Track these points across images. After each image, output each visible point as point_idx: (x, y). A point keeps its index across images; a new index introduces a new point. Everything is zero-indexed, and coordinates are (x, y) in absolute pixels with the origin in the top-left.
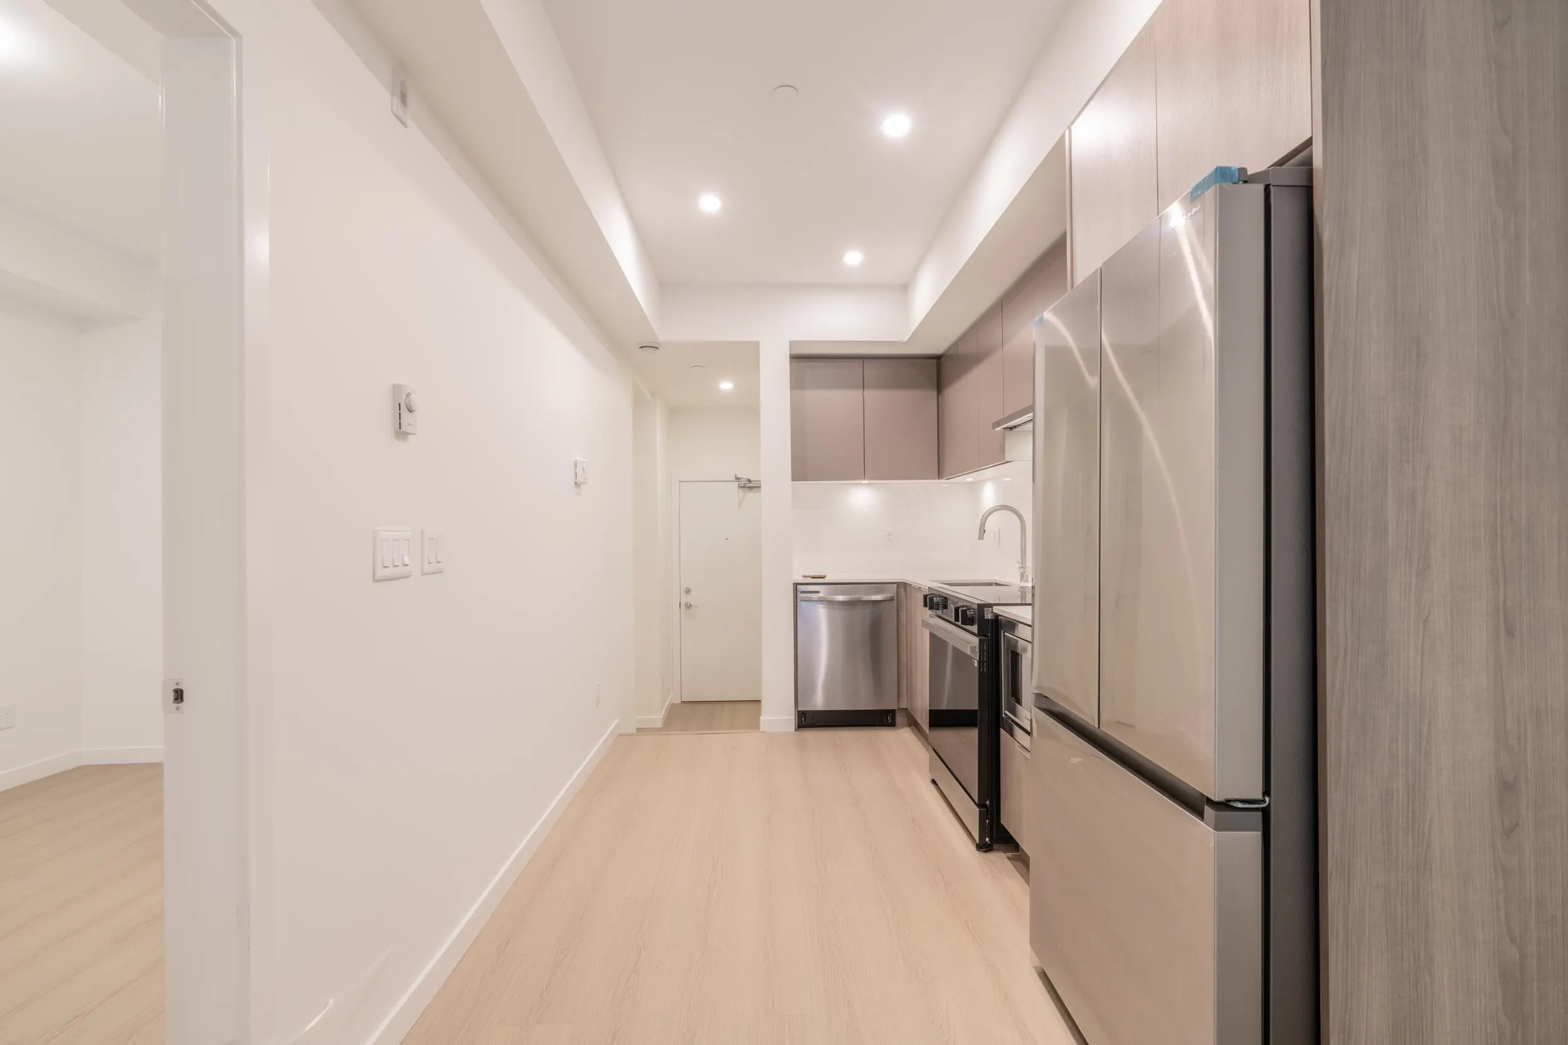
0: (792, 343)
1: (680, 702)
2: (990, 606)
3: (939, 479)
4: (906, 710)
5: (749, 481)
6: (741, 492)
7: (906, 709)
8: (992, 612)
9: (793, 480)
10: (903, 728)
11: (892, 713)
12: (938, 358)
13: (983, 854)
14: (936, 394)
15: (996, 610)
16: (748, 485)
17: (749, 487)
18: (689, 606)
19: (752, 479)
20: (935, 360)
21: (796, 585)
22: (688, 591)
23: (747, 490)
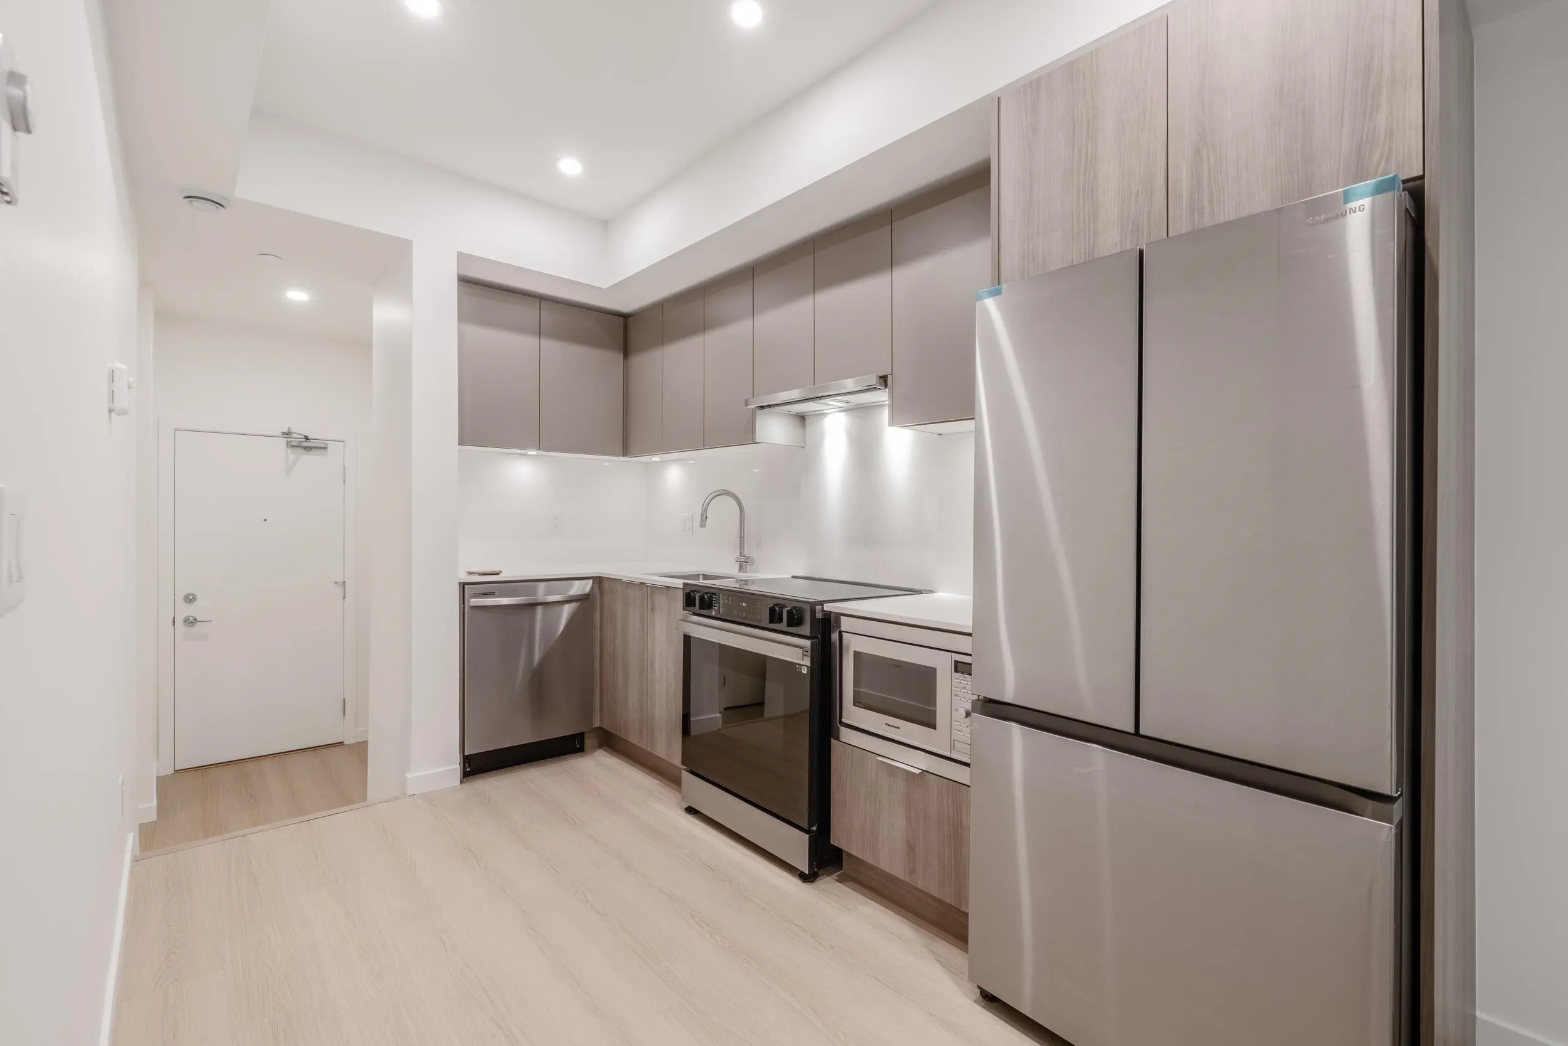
0: (462, 258)
1: (172, 771)
2: (821, 603)
3: (624, 455)
4: (600, 730)
5: (307, 438)
6: (292, 455)
7: (599, 727)
8: (823, 610)
9: (462, 442)
10: (594, 752)
11: (581, 736)
12: (625, 317)
13: (813, 885)
14: (622, 356)
15: (827, 607)
16: (305, 444)
17: (305, 448)
18: (190, 622)
19: (309, 437)
20: (622, 318)
21: (463, 586)
22: (190, 599)
23: (300, 450)
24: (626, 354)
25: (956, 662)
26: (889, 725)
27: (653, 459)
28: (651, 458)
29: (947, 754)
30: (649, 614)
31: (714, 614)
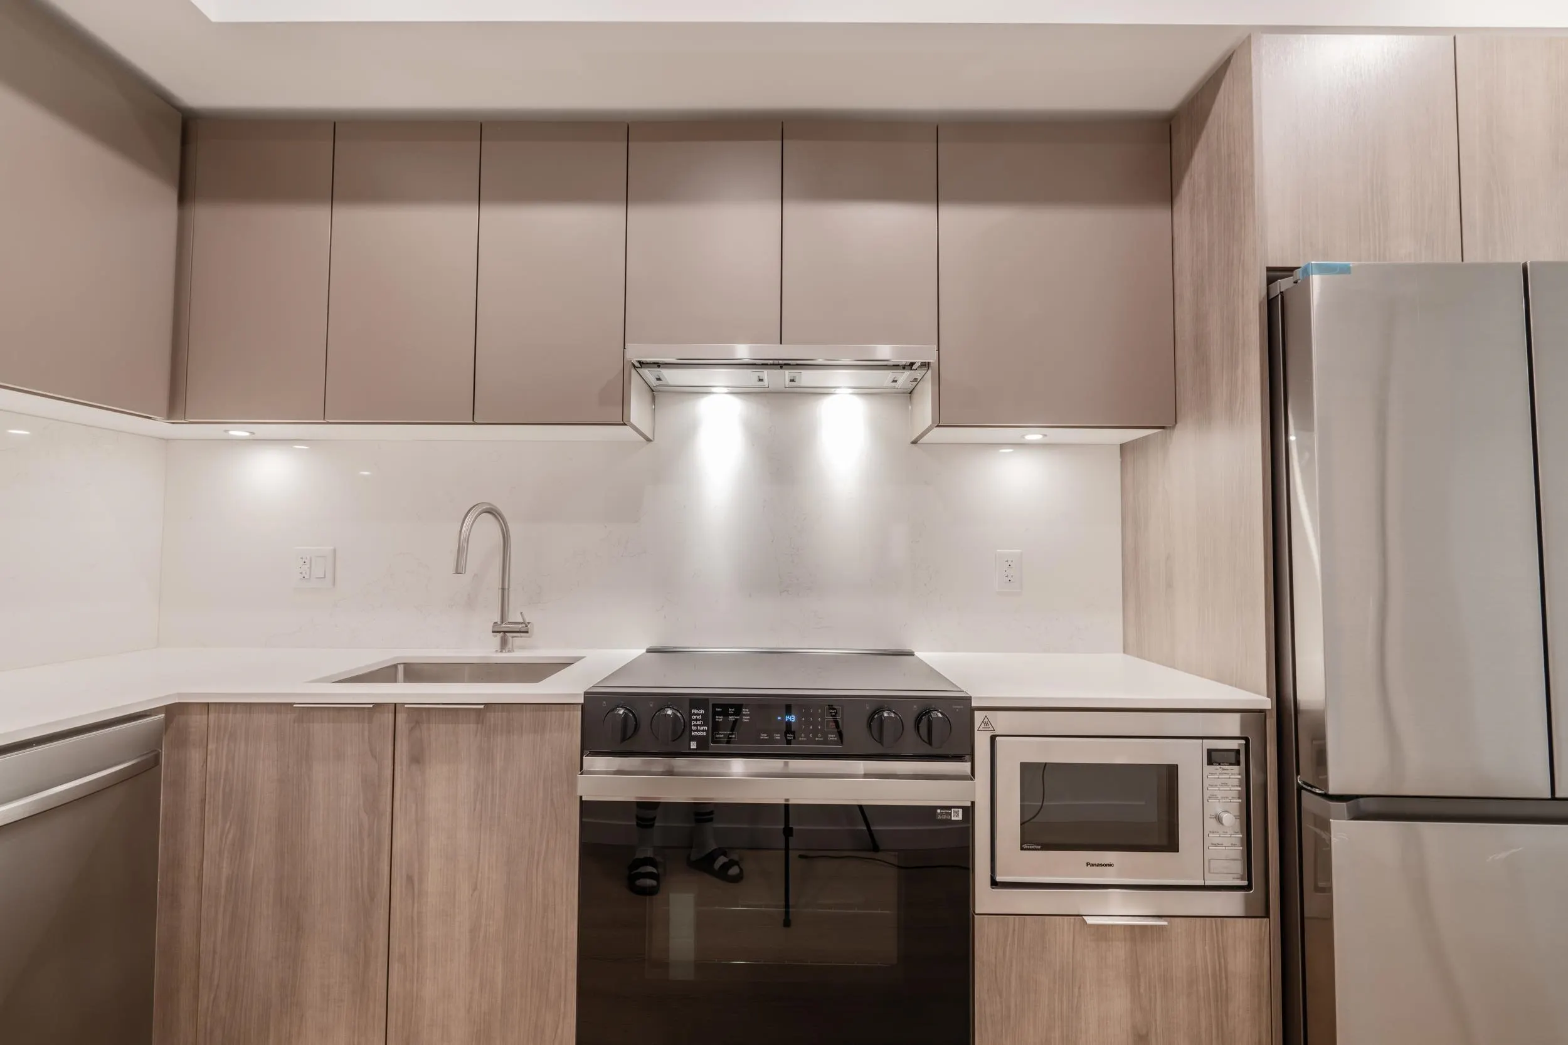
12: (186, 115)
24: (184, 197)
25: (1210, 752)
26: (1093, 865)
27: (232, 433)
28: (226, 431)
29: (1200, 882)
30: (402, 770)
31: (695, 747)
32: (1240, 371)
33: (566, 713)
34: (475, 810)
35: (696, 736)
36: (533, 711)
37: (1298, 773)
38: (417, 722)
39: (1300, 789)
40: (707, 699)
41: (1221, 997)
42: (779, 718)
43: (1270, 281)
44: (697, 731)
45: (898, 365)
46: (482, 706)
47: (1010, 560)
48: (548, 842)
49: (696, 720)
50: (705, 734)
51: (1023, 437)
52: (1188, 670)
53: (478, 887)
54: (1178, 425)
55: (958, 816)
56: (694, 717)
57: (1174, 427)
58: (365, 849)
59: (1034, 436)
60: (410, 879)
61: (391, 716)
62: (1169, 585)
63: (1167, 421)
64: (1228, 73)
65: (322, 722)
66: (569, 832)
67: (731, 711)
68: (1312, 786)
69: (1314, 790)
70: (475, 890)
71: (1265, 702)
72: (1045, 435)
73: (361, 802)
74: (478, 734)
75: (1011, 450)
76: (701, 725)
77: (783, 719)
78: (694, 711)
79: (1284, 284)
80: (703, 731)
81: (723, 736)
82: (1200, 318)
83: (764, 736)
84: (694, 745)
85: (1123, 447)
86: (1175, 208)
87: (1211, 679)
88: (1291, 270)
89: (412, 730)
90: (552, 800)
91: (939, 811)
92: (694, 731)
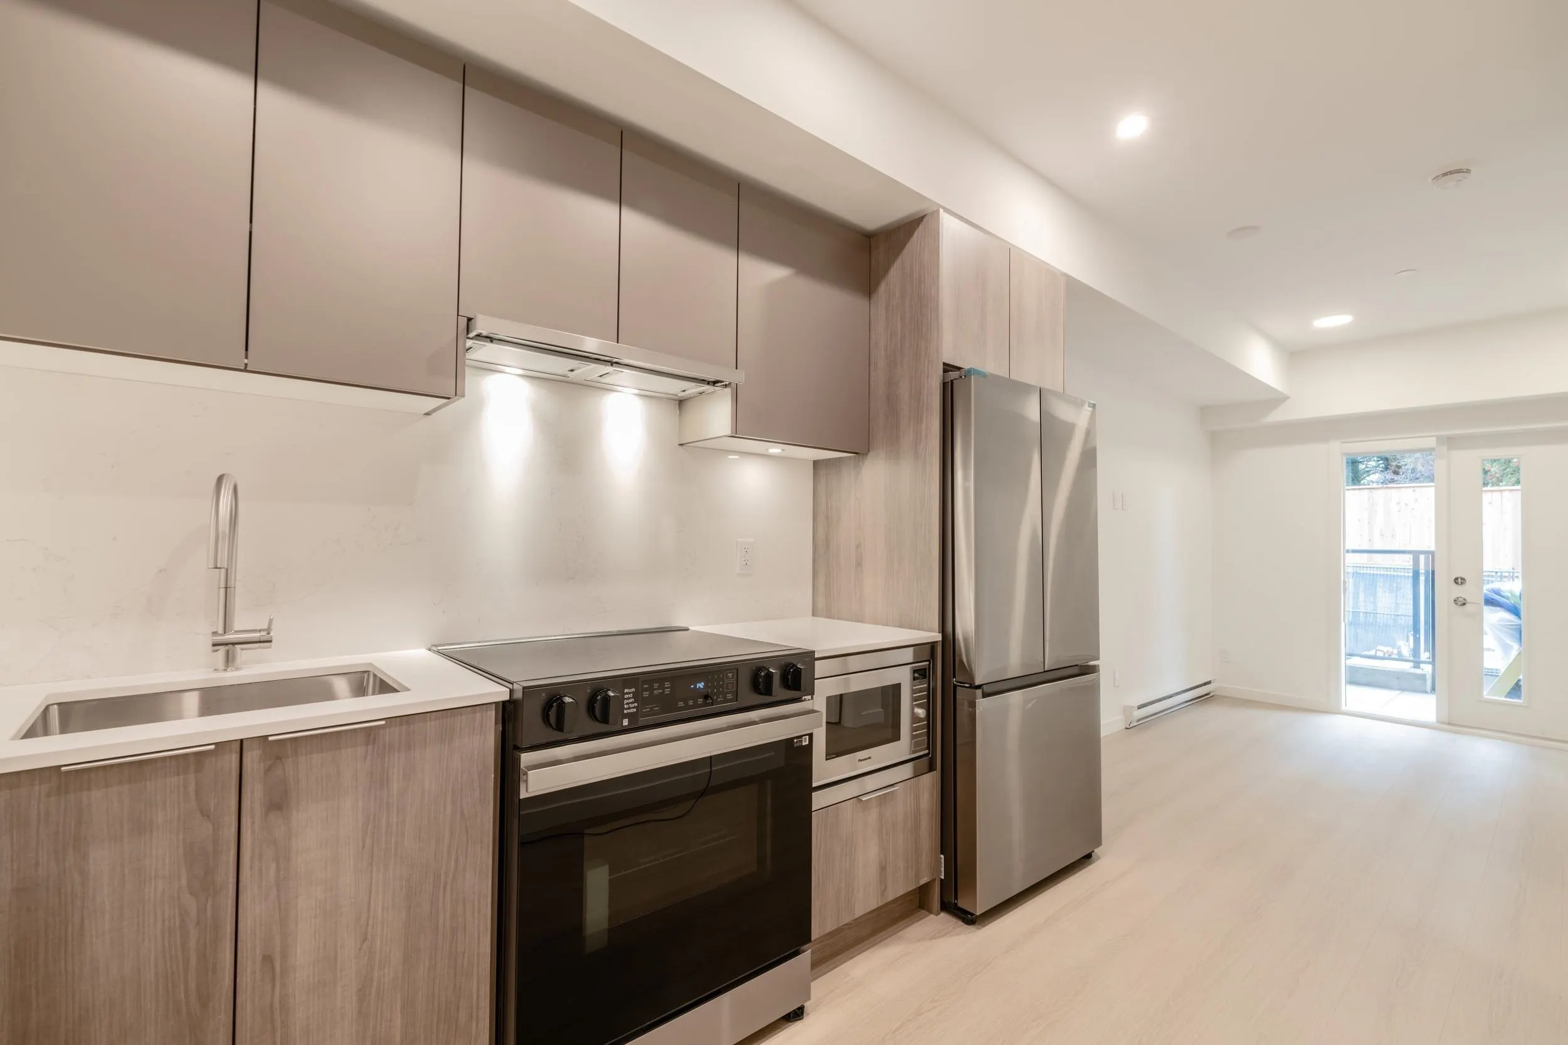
25: (914, 672)
29: (910, 757)
30: (253, 823)
31: (627, 724)
32: (924, 426)
33: (478, 715)
34: (363, 848)
35: (628, 713)
36: (439, 719)
37: (954, 677)
38: (279, 758)
39: (955, 687)
40: (638, 678)
41: (917, 826)
42: (692, 686)
43: (945, 371)
44: (629, 708)
45: (705, 380)
46: (383, 722)
47: (747, 547)
48: (457, 860)
49: (628, 699)
50: (635, 710)
51: (767, 450)
52: (875, 622)
53: (369, 936)
54: (870, 454)
55: (805, 742)
56: (626, 696)
57: (866, 454)
58: (192, 944)
59: (775, 450)
60: (268, 959)
61: (235, 757)
62: (859, 564)
63: (860, 450)
64: (920, 226)
65: (107, 786)
66: (481, 842)
67: (656, 685)
68: (963, 683)
69: (964, 685)
70: (365, 940)
71: (938, 637)
72: (783, 450)
73: (184, 882)
74: (369, 758)
75: (737, 457)
76: (632, 703)
77: (695, 686)
78: (626, 691)
79: (953, 375)
80: (634, 708)
81: (648, 710)
82: (891, 383)
83: (681, 704)
84: (626, 722)
85: (816, 463)
86: (871, 302)
87: (896, 627)
88: (959, 369)
89: (268, 770)
90: (462, 812)
91: (795, 740)
92: (626, 709)
